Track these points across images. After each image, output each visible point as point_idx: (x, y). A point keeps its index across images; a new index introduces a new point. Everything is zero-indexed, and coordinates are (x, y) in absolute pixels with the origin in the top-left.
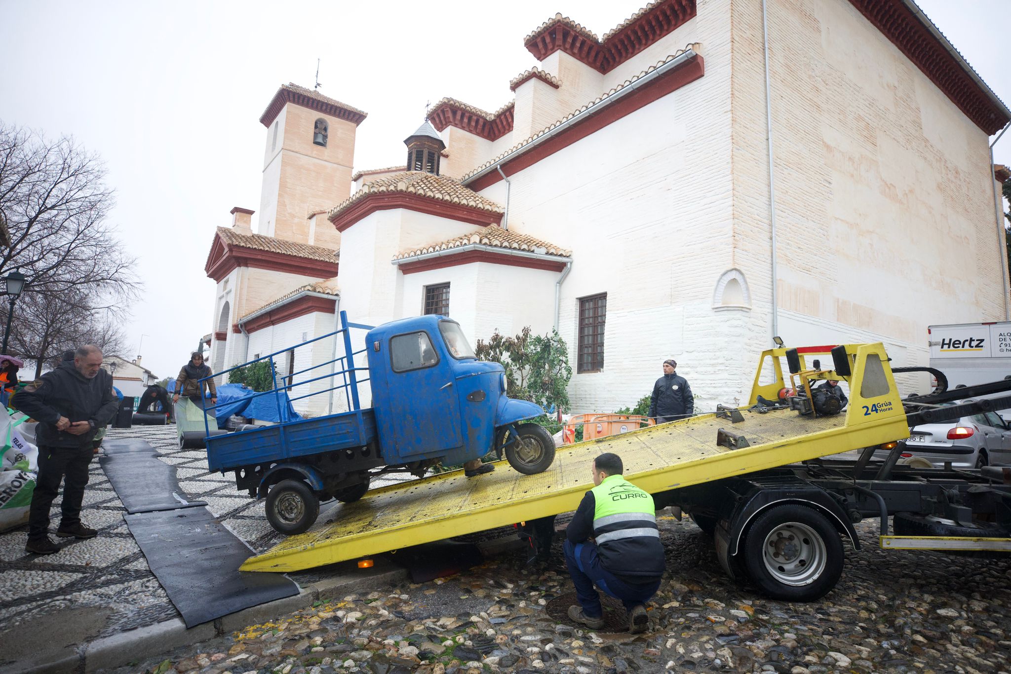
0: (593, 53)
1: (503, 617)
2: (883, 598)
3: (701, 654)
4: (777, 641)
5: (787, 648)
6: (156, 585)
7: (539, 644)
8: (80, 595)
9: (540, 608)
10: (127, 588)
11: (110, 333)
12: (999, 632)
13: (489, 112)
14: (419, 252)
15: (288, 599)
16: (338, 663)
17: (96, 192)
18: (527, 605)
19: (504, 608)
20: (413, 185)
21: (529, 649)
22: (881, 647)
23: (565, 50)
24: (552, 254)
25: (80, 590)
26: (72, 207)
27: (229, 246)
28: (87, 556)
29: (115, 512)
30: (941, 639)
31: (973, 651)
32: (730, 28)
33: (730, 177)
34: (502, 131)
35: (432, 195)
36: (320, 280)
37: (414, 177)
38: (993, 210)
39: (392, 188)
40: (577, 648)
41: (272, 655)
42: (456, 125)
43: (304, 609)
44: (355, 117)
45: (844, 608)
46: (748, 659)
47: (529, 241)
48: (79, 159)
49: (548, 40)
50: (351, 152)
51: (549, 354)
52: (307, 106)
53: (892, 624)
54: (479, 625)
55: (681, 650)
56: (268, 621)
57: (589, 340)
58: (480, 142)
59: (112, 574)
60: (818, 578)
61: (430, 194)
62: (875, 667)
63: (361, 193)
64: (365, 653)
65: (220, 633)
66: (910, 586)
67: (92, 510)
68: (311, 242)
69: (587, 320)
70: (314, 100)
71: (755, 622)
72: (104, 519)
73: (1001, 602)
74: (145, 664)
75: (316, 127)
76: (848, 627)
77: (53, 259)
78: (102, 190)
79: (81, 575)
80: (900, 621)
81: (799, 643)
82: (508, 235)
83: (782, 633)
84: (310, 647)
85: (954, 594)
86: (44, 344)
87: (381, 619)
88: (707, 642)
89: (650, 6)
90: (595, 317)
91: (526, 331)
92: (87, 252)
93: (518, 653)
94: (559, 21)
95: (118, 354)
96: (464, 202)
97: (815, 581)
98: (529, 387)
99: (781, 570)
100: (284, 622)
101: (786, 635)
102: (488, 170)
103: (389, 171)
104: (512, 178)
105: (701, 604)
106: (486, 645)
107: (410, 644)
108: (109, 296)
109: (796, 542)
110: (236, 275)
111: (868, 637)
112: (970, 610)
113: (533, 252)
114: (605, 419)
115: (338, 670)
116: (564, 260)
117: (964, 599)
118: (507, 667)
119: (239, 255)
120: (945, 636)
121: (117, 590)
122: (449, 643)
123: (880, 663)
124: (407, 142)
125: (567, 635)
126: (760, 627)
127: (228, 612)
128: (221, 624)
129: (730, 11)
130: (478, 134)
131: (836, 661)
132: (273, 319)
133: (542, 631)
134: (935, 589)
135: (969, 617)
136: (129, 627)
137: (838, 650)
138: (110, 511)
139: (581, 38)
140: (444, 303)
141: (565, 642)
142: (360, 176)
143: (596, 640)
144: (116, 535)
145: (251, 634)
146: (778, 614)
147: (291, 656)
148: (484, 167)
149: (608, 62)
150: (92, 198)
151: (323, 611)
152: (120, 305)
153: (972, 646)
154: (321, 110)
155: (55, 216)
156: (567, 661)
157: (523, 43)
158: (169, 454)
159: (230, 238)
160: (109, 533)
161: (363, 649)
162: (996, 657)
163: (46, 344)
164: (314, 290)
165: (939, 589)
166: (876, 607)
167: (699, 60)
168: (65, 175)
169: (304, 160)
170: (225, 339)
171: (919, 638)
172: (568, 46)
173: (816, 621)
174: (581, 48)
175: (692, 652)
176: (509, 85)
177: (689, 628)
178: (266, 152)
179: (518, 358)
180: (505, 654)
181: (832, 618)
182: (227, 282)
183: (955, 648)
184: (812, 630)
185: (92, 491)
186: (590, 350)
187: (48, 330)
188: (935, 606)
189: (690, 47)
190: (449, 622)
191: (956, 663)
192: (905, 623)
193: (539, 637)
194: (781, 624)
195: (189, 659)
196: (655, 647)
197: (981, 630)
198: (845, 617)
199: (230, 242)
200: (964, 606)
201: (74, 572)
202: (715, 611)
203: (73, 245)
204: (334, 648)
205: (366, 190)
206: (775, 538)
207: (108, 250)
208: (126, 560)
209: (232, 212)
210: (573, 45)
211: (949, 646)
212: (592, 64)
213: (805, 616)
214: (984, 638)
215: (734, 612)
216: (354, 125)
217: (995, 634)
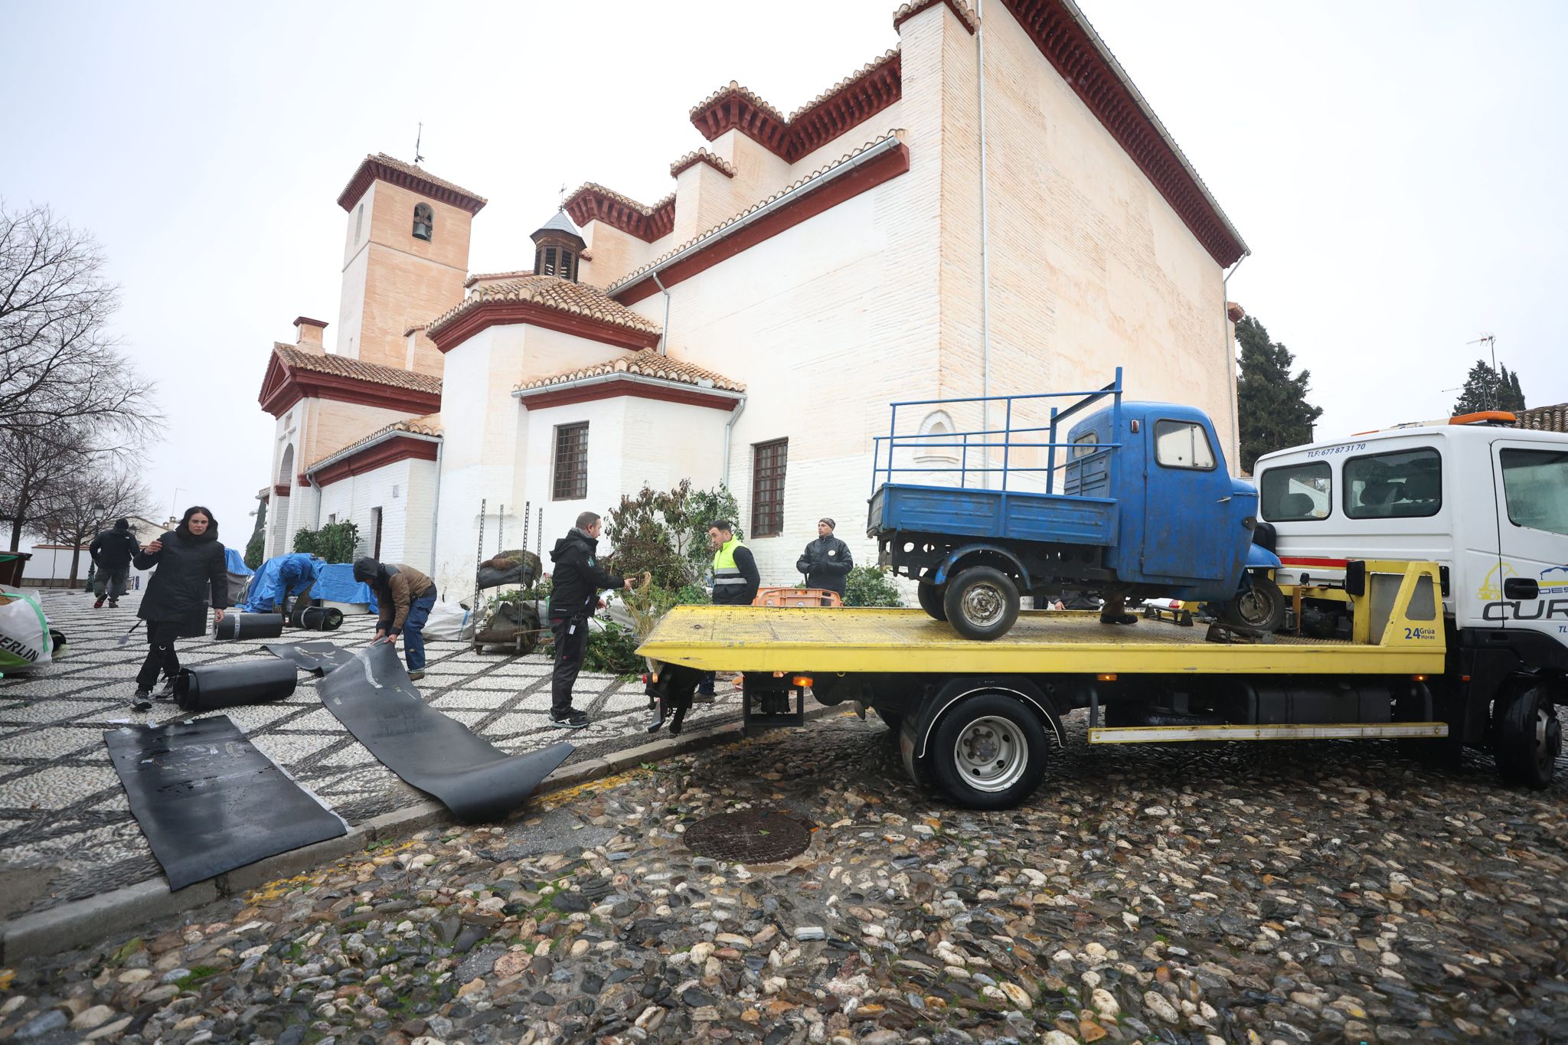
0: (777, 137)
1: (626, 850)
2: (1089, 799)
3: (871, 884)
4: (964, 860)
5: (975, 868)
6: (136, 831)
7: (668, 884)
8: (13, 852)
9: (675, 836)
10: (90, 839)
11: (126, 485)
12: (1206, 829)
13: (646, 204)
14: (547, 382)
15: (329, 842)
16: (389, 926)
17: (90, 289)
18: (659, 834)
19: (628, 838)
20: (541, 294)
21: (654, 892)
22: (1081, 857)
23: (742, 129)
24: (720, 388)
25: (14, 845)
26: (52, 308)
27: (291, 368)
28: (34, 796)
29: (93, 730)
30: (1147, 842)
31: (1178, 853)
32: (940, 114)
33: (937, 298)
34: (662, 229)
35: (566, 308)
36: (417, 416)
37: (543, 283)
38: (1225, 354)
39: (512, 296)
40: (717, 886)
41: (296, 921)
42: (602, 219)
43: (353, 854)
44: (471, 204)
45: (1044, 815)
46: (928, 885)
47: (691, 371)
48: (60, 240)
49: (720, 114)
50: (464, 250)
51: (715, 513)
52: (404, 185)
53: (1094, 830)
54: (592, 863)
55: (847, 881)
56: (299, 874)
57: (765, 497)
58: (634, 243)
59: (69, 819)
60: (1018, 782)
61: (563, 305)
62: (1073, 884)
63: (470, 302)
64: (429, 910)
65: (225, 894)
66: (1119, 783)
67: (57, 730)
68: (409, 367)
69: (763, 472)
70: (413, 178)
71: (941, 838)
72: (73, 741)
73: (1211, 795)
74: (103, 945)
75: (416, 214)
76: (1047, 836)
77: (24, 381)
78: (99, 284)
79: (20, 823)
80: (1104, 826)
81: (989, 860)
82: (666, 362)
83: (971, 850)
84: (353, 907)
85: (1165, 790)
86: (23, 500)
87: (460, 862)
88: (880, 868)
89: (848, 82)
90: (774, 468)
91: (685, 485)
92: (78, 372)
93: (638, 898)
94: (734, 91)
95: (139, 514)
96: (609, 318)
97: (1014, 785)
98: (690, 555)
99: (976, 773)
100: (322, 874)
101: (976, 852)
102: (641, 278)
103: (513, 276)
104: (672, 290)
105: (879, 820)
106: (600, 890)
107: (494, 895)
108: (115, 434)
109: (994, 739)
110: (301, 408)
111: (1069, 847)
112: (1179, 806)
113: (696, 384)
114: (777, 593)
115: (388, 936)
116: (736, 395)
117: (1175, 794)
118: (623, 917)
119: (305, 381)
120: (1151, 840)
121: (74, 841)
122: (548, 889)
123: (1078, 878)
124: (535, 237)
125: (704, 869)
126: (946, 844)
127: (236, 864)
128: (226, 881)
129: (941, 93)
130: (631, 232)
131: (1030, 879)
132: (352, 467)
133: (674, 867)
134: (1145, 785)
135: (1178, 815)
136: (82, 893)
137: (1034, 867)
138: (86, 729)
139: (761, 115)
140: (581, 448)
141: (703, 879)
142: (474, 281)
143: (742, 872)
144: (89, 763)
145: (272, 892)
146: (968, 826)
147: (324, 920)
148: (636, 274)
149: (796, 150)
150: (84, 297)
151: (379, 855)
152: (131, 447)
153: (1178, 849)
154: (423, 192)
155: (26, 319)
156: (702, 904)
157: (688, 116)
158: (192, 648)
159: (292, 359)
160: (78, 761)
161: (428, 906)
162: (1201, 859)
163: (25, 500)
164: (408, 430)
165: (1149, 784)
166: (1079, 810)
167: (904, 151)
168: (39, 262)
169: (400, 258)
170: (287, 494)
171: (1124, 844)
172: (745, 124)
173: (1011, 833)
174: (761, 129)
175: (861, 882)
176: (669, 170)
177: (860, 851)
178: (347, 245)
179: (673, 518)
180: (621, 900)
181: (1029, 828)
182: (289, 418)
183: (1161, 853)
184: (1006, 843)
185: (63, 703)
186: (767, 509)
187: (28, 480)
188: (1144, 804)
189: (893, 133)
190: (553, 862)
191: (1159, 869)
192: (1110, 828)
193: (669, 875)
194: (971, 839)
195: (173, 933)
196: (815, 879)
197: (1189, 829)
198: (1045, 825)
199: (293, 364)
200: (1174, 802)
201: (10, 818)
202: (895, 828)
203: (56, 362)
204: (387, 906)
205: (477, 297)
206: (970, 735)
207: (111, 369)
208: (97, 798)
209: (296, 323)
210: (752, 123)
211: (1155, 851)
212: (776, 150)
213: (1000, 827)
214: (1191, 838)
215: (916, 827)
216: (469, 214)
217: (1203, 832)
